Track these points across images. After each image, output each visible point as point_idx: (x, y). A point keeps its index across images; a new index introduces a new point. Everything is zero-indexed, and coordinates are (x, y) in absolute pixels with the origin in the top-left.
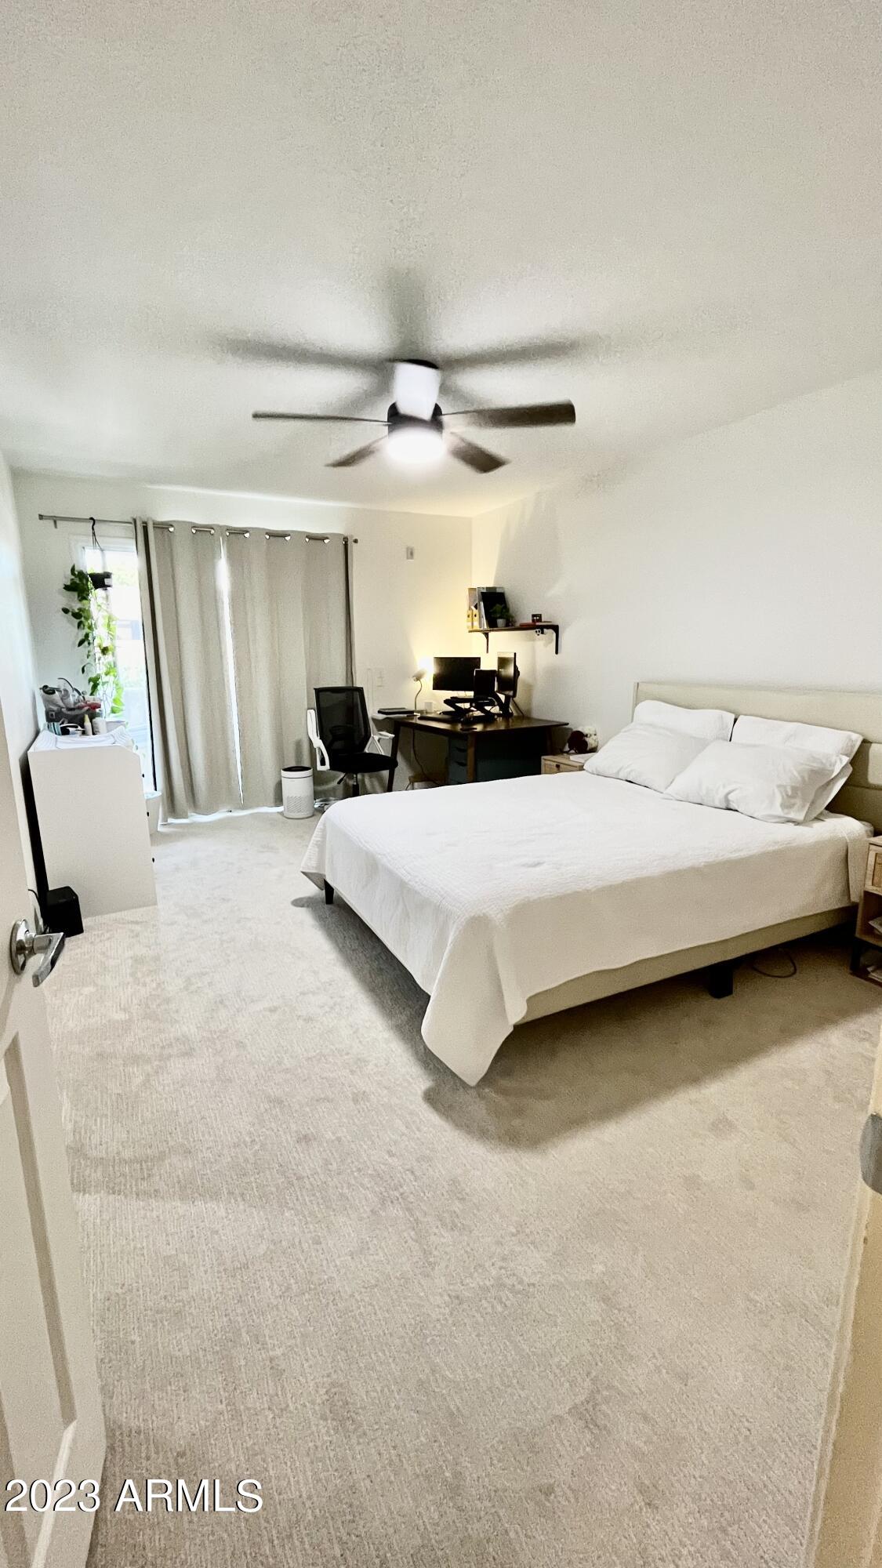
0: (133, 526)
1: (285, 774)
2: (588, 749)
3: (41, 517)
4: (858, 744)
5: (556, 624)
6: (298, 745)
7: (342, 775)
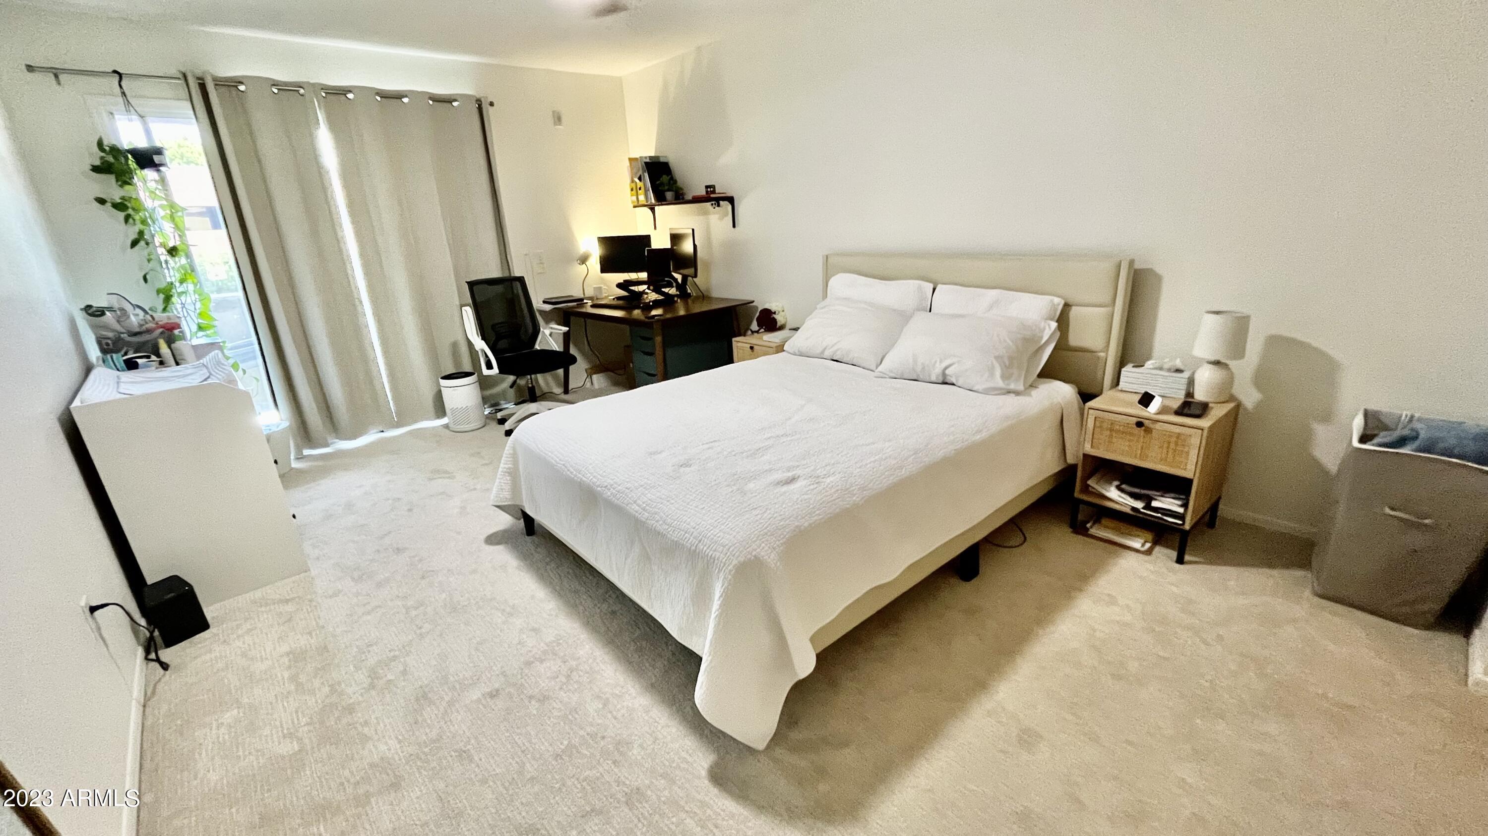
0: (182, 82)
1: (444, 383)
2: (778, 327)
3: (30, 68)
4: (1060, 307)
5: (731, 195)
6: (455, 346)
7: (512, 378)
